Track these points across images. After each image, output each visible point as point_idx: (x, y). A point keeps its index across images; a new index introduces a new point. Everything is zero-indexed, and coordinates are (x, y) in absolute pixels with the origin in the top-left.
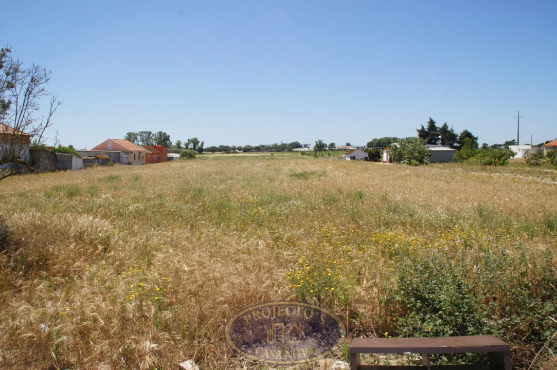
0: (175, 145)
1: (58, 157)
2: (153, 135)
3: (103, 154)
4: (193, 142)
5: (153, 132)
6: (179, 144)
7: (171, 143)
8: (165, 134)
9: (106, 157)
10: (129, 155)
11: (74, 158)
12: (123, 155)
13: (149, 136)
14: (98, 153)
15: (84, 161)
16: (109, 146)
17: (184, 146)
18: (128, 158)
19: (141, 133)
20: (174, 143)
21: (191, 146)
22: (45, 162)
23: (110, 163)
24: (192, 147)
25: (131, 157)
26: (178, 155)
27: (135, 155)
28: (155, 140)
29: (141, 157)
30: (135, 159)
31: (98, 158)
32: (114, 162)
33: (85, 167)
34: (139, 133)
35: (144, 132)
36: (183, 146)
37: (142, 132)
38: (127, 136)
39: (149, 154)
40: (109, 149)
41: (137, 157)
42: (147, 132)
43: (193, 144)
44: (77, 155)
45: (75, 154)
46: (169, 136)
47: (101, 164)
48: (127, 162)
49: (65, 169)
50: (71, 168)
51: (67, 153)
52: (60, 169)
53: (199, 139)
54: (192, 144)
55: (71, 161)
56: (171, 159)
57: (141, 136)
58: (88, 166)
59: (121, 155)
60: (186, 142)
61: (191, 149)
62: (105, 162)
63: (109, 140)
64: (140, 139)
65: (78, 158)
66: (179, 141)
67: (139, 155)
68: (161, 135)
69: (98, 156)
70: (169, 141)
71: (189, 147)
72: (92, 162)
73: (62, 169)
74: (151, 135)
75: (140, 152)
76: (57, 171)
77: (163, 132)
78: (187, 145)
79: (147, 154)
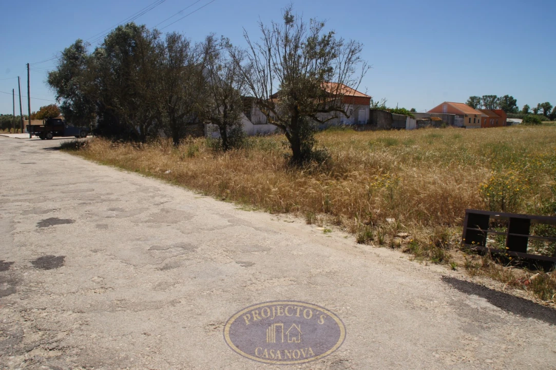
0: (522, 110)
1: (393, 117)
2: (498, 99)
3: (437, 116)
4: (543, 107)
5: (498, 96)
6: (526, 108)
7: (517, 108)
8: (511, 98)
9: (439, 119)
10: (463, 118)
11: (408, 119)
12: (457, 118)
13: (494, 100)
14: (432, 115)
15: (418, 122)
16: (445, 109)
17: (533, 112)
18: (462, 121)
19: (485, 98)
20: (521, 108)
21: (541, 111)
22: (381, 120)
23: (443, 125)
24: (543, 112)
25: (466, 120)
26: (520, 121)
27: (470, 119)
28: (500, 104)
29: (477, 121)
30: (470, 122)
31: (431, 120)
32: (447, 124)
33: (418, 128)
34: (483, 96)
35: (489, 96)
36: (531, 111)
37: (486, 96)
38: (470, 100)
39: (486, 118)
40: (444, 112)
41: (472, 121)
42: (491, 96)
43: (544, 110)
44: (411, 116)
45: (409, 115)
46: (516, 101)
47: (434, 126)
48: (461, 125)
49: (399, 129)
50: (404, 128)
51: (402, 114)
52: (394, 128)
53: (551, 104)
54: (542, 110)
55: (405, 122)
56: (509, 124)
57: (485, 100)
58: (421, 127)
59: (455, 118)
60: (536, 106)
61: (541, 114)
62: (438, 124)
63: (445, 103)
64: (483, 104)
65: (412, 119)
66: (526, 106)
67: (475, 119)
68: (506, 100)
69: (432, 118)
70: (515, 105)
71: (539, 112)
72: (425, 123)
73: (396, 128)
74: (496, 99)
75: (475, 116)
76: (392, 129)
77: (509, 96)
78: (536, 110)
79: (483, 118)
